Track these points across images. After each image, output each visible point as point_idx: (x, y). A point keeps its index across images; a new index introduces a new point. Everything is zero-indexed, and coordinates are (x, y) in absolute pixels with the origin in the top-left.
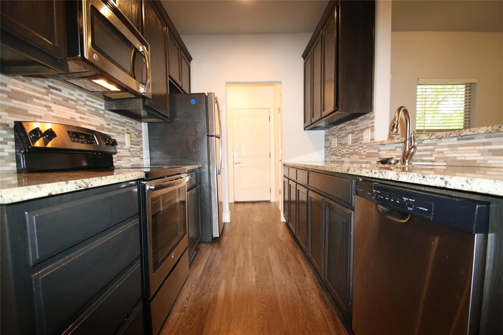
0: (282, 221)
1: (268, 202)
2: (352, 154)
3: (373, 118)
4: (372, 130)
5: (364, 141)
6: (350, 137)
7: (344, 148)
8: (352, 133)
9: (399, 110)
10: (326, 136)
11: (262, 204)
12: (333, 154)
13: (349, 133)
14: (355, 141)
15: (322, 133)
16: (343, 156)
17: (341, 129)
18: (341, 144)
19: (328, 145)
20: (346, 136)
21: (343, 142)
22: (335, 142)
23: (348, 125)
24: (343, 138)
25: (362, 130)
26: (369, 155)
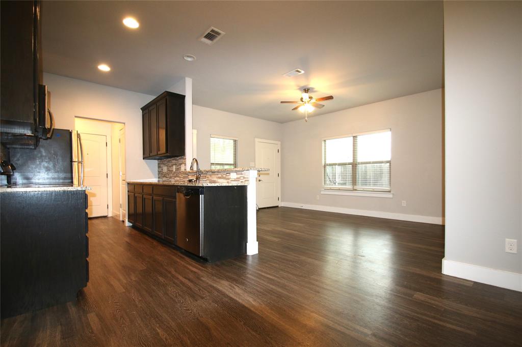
0: (126, 225)
1: (105, 217)
2: (175, 177)
3: (185, 159)
4: (185, 165)
5: (182, 170)
6: (174, 167)
7: (171, 173)
8: (176, 165)
9: (193, 159)
10: (158, 164)
11: (100, 219)
12: (164, 176)
13: (174, 165)
14: (177, 169)
15: (156, 162)
16: (171, 178)
17: (169, 161)
18: (169, 170)
19: (160, 170)
20: (172, 166)
21: (170, 169)
22: (165, 169)
23: (173, 160)
24: (170, 167)
25: (181, 164)
26: (184, 178)
